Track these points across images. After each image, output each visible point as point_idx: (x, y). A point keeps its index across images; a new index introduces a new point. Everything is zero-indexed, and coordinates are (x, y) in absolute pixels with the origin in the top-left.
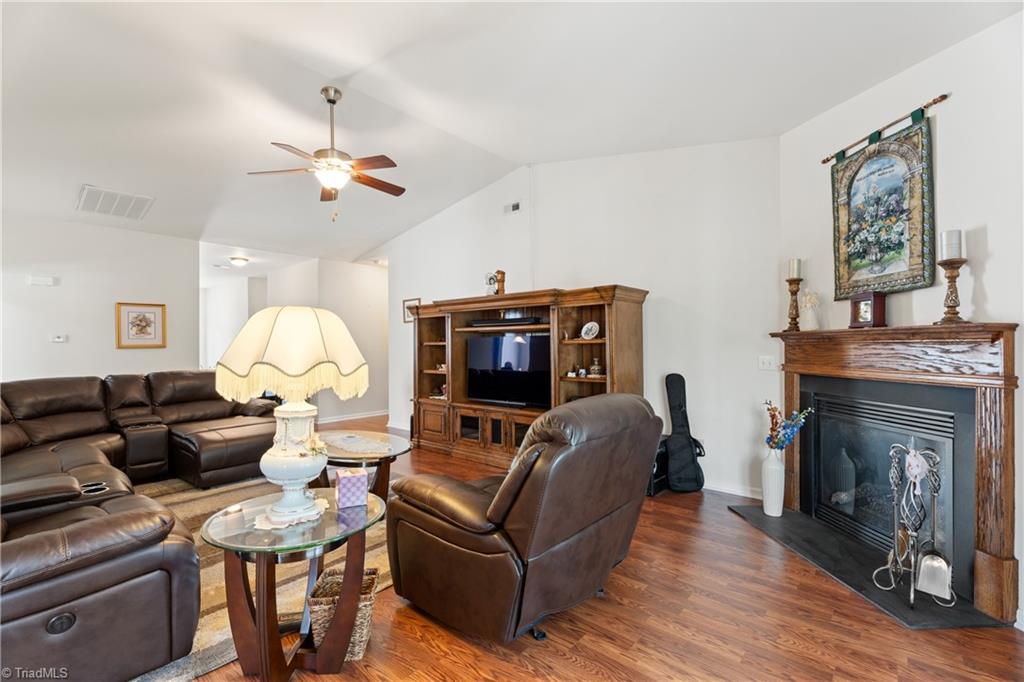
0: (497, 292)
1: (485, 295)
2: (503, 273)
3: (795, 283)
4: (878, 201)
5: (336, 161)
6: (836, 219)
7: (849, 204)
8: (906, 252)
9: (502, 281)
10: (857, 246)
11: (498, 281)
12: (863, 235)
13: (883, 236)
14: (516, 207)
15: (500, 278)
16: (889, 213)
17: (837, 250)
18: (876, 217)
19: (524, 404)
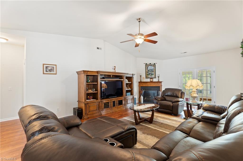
0: (115, 71)
1: (112, 71)
3: (141, 76)
4: (151, 70)
5: (139, 36)
6: (146, 70)
7: (147, 69)
8: (154, 75)
10: (148, 73)
12: (149, 72)
13: (152, 73)
16: (152, 71)
17: (146, 73)
18: (151, 71)
19: (116, 96)
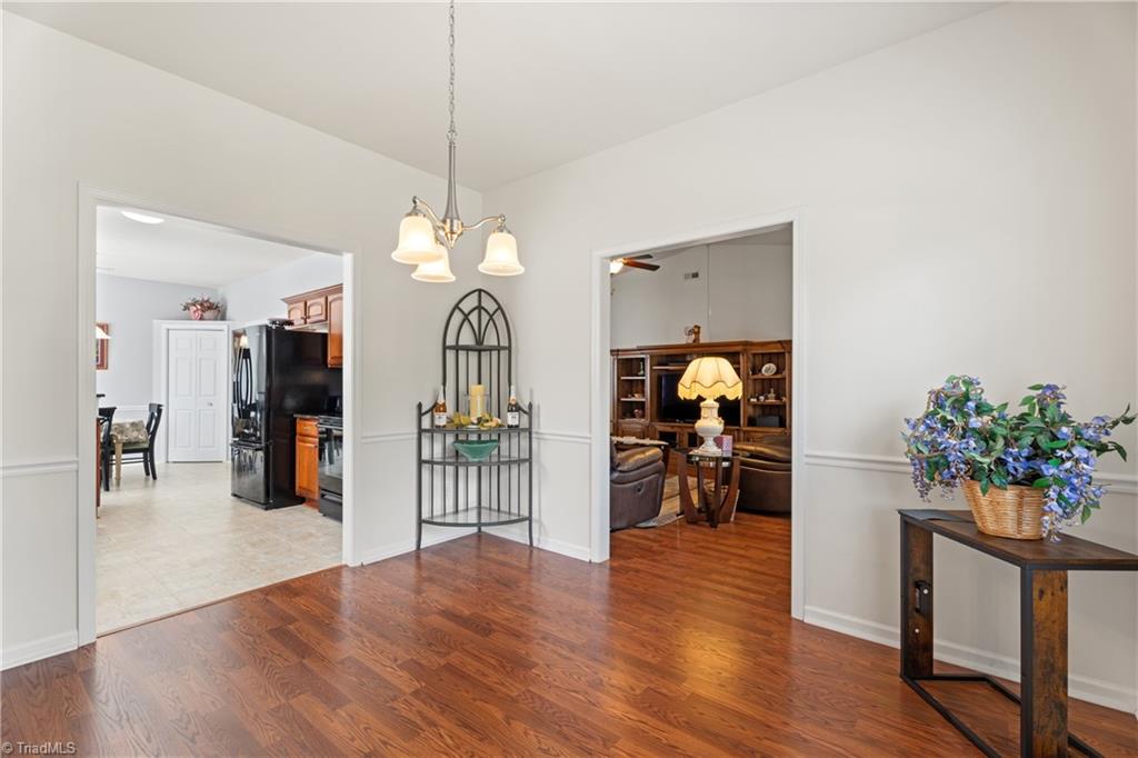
0: (694, 341)
2: (699, 328)
9: (697, 333)
11: (696, 333)
14: (695, 275)
15: (696, 331)
